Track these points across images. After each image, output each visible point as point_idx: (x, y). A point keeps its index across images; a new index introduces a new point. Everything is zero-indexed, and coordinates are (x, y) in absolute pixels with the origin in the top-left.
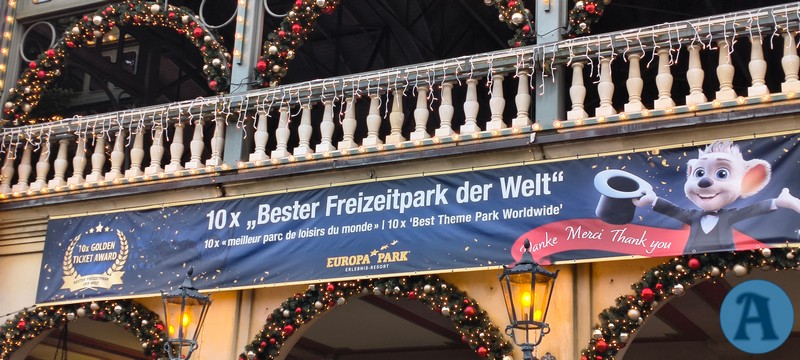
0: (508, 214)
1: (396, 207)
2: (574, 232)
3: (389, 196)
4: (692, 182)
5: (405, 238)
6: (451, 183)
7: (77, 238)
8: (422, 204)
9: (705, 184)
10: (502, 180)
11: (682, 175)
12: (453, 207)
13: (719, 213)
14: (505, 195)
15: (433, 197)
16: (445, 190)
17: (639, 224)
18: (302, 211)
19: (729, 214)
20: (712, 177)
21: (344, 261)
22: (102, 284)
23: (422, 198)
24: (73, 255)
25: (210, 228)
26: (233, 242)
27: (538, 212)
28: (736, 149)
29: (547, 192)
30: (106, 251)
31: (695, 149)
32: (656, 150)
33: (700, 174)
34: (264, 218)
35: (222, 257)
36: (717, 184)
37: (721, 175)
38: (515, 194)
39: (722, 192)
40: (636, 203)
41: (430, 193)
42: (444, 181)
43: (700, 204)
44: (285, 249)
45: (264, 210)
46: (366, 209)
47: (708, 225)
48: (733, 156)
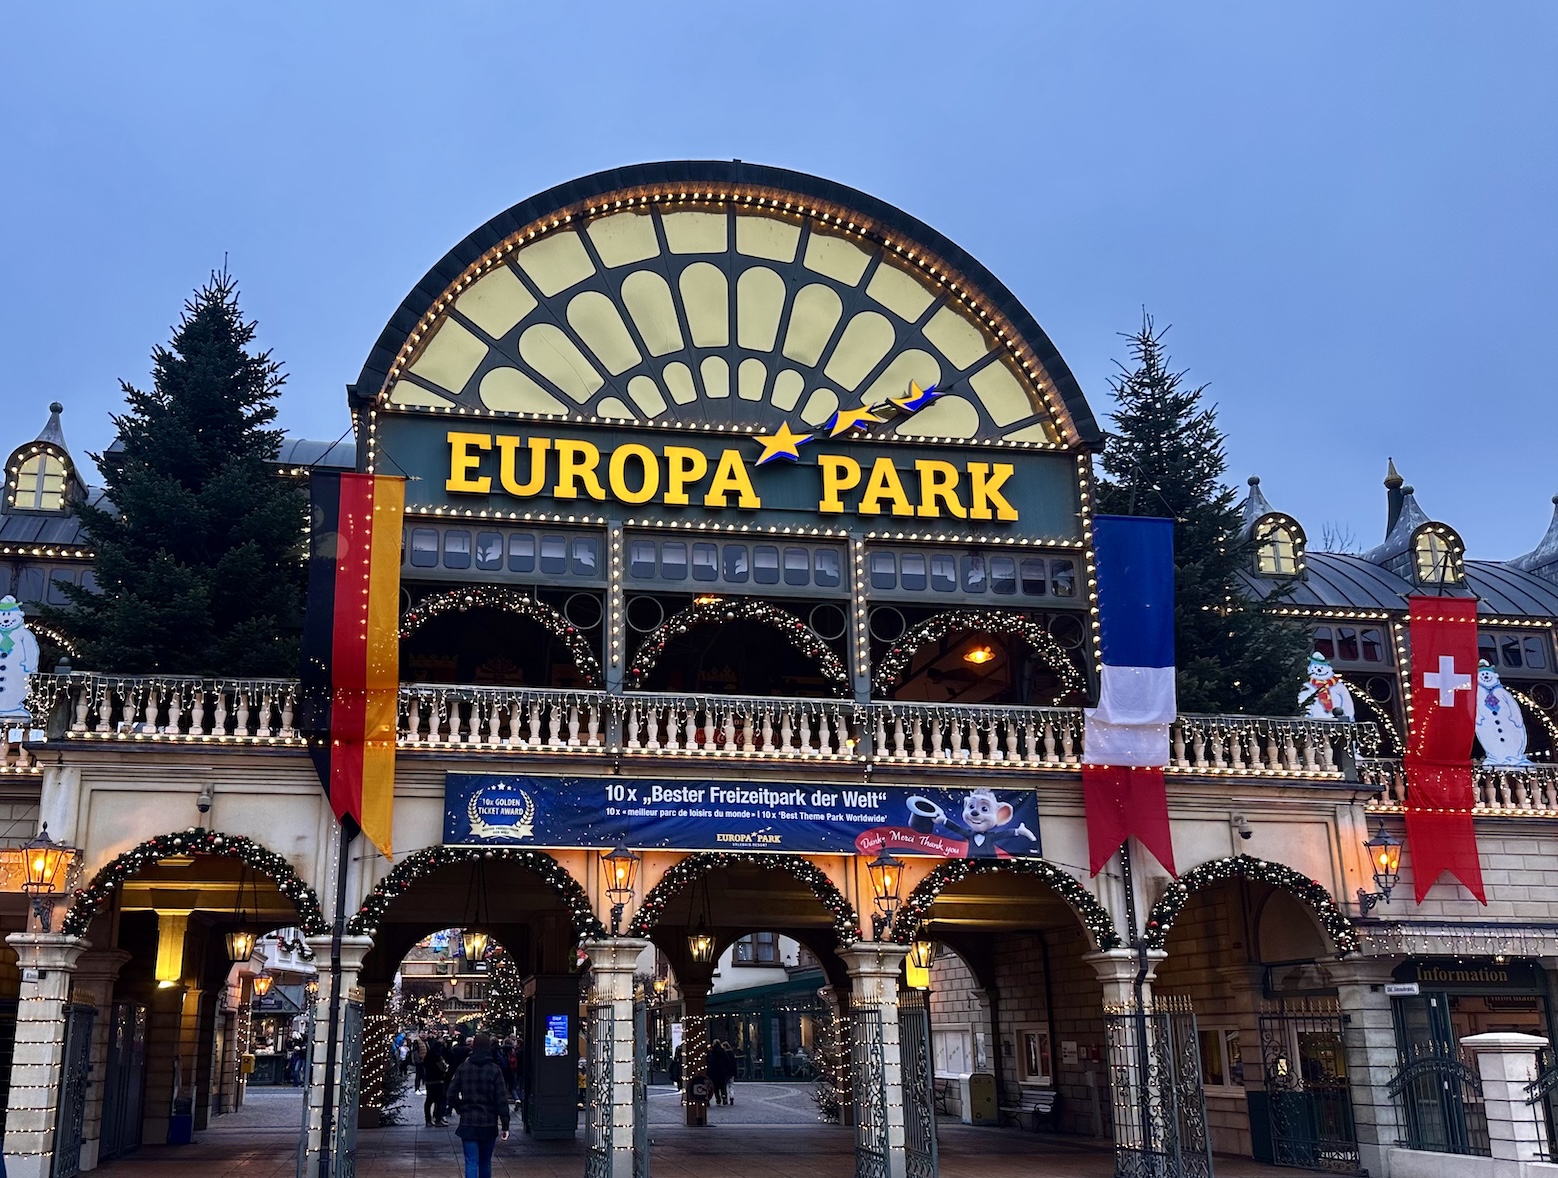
0: (849, 817)
1: (767, 802)
2: (896, 836)
3: (761, 794)
4: (967, 812)
5: (778, 826)
6: (808, 791)
7: (480, 792)
8: (787, 803)
9: (975, 814)
10: (844, 793)
11: (962, 806)
12: (810, 808)
13: (984, 833)
14: (847, 805)
15: (795, 798)
16: (803, 795)
17: (938, 835)
18: (690, 796)
19: (991, 834)
20: (980, 811)
21: (731, 838)
22: (512, 834)
23: (787, 799)
24: (477, 806)
25: (610, 799)
26: (631, 812)
27: (870, 819)
28: (992, 794)
29: (876, 806)
30: (511, 807)
31: (968, 790)
32: (945, 787)
33: (972, 807)
34: (657, 797)
35: (624, 823)
36: (982, 815)
37: (984, 810)
38: (854, 805)
39: (985, 820)
40: (934, 821)
41: (792, 795)
42: (802, 788)
43: (973, 827)
44: (680, 823)
45: (657, 790)
46: (743, 801)
47: (979, 840)
48: (991, 798)
